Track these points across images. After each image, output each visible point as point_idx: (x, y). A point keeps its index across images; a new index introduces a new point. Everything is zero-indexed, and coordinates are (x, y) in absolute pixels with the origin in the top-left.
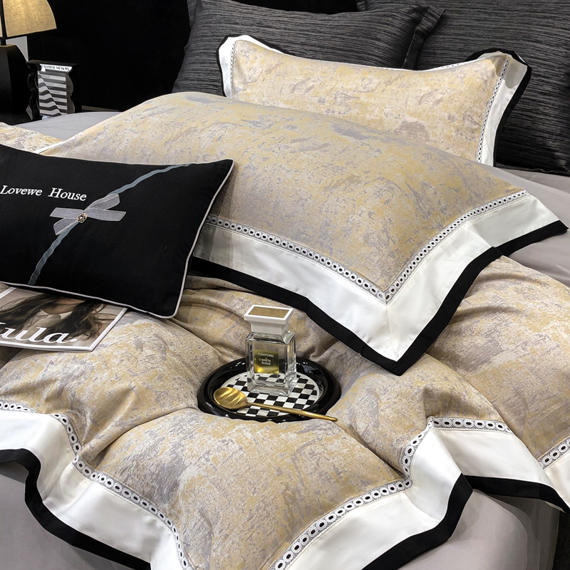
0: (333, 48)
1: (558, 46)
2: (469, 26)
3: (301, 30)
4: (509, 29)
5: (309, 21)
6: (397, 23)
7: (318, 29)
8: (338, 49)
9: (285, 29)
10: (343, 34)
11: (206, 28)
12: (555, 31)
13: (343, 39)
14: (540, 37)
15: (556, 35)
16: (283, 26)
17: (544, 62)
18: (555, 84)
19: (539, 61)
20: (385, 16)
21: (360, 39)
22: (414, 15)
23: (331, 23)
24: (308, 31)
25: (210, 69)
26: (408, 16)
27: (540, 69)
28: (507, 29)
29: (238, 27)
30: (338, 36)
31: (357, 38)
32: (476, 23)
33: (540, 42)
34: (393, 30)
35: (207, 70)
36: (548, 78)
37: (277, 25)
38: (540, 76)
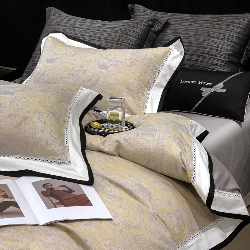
1: (223, 39)
2: (179, 28)
3: (92, 30)
4: (199, 30)
7: (100, 29)
12: (222, 31)
13: (111, 34)
14: (214, 34)
15: (223, 34)
16: (84, 27)
17: (215, 48)
18: (221, 60)
19: (213, 47)
22: (150, 22)
23: (107, 26)
24: (95, 30)
26: (147, 23)
27: (213, 52)
28: (198, 30)
30: (108, 33)
32: (183, 27)
33: (214, 38)
36: (217, 56)
38: (212, 55)
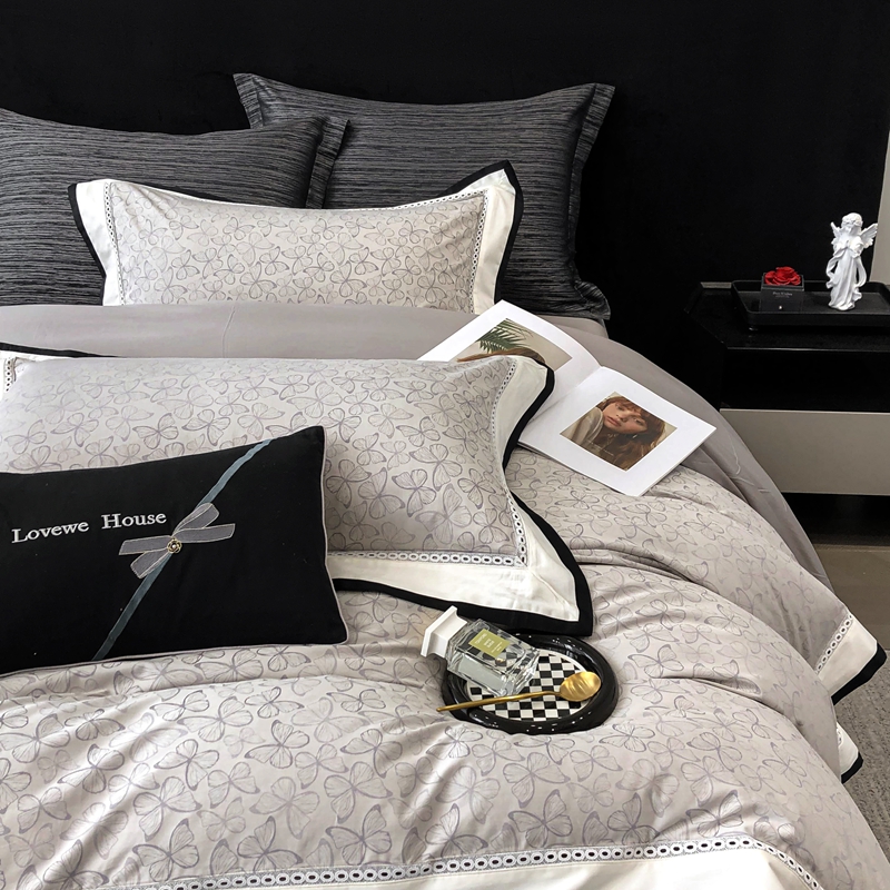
0: (215, 183)
3: (163, 161)
5: (169, 146)
6: (294, 144)
7: (188, 157)
8: (223, 184)
9: (141, 160)
10: (226, 163)
11: (15, 163)
13: (228, 170)
16: (135, 155)
20: (277, 136)
21: (251, 169)
22: (314, 131)
24: (175, 161)
25: (37, 221)
26: (307, 134)
29: (67, 158)
31: (246, 168)
34: (291, 154)
35: (32, 223)
37: (126, 154)
